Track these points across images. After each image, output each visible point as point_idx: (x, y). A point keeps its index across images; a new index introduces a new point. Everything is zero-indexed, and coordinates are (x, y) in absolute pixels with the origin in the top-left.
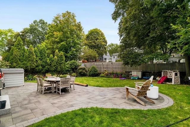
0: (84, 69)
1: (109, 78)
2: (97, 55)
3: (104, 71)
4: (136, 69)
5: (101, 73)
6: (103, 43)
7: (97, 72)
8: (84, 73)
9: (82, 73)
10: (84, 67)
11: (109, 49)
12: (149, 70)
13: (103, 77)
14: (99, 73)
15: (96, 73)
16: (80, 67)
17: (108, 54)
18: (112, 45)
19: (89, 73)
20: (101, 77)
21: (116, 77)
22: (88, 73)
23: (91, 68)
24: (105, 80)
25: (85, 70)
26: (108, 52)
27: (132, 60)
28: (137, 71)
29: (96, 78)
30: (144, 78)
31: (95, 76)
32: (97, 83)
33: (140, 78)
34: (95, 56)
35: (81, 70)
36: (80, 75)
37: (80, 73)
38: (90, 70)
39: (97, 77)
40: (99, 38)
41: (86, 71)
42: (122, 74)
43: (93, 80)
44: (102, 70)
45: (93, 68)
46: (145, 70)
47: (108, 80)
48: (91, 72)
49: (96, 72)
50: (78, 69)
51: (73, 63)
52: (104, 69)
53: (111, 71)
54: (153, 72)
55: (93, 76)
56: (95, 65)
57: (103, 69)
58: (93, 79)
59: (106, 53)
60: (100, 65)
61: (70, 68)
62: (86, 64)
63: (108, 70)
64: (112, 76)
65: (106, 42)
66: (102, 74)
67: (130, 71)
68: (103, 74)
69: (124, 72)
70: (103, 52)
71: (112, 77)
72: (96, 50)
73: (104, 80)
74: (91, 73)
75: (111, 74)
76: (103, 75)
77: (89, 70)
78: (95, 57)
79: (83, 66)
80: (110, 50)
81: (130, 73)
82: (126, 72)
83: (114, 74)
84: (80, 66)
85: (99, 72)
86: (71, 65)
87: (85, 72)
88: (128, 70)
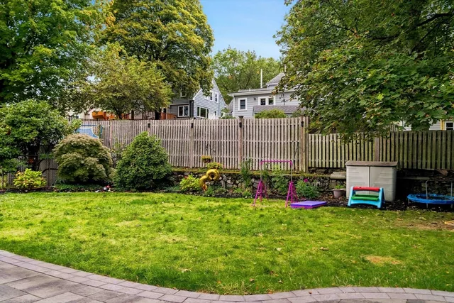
0: (92, 149)
1: (231, 203)
2: (165, 90)
3: (202, 165)
4: (363, 157)
5: (182, 173)
6: (196, 39)
7: (162, 169)
8: (91, 171)
9: (80, 172)
10: (97, 139)
11: (219, 72)
12: (426, 163)
13: (194, 191)
14: (173, 174)
15: (160, 174)
16: (71, 138)
17: (215, 91)
18: (234, 55)
19: (119, 172)
20: (183, 192)
21: (263, 196)
22: (114, 171)
23: (130, 147)
24: (210, 210)
25: (95, 155)
26: (213, 83)
27: (380, 97)
28: (371, 163)
29: (155, 196)
30: (412, 204)
31: (153, 189)
32: (163, 236)
33: (390, 203)
34: (157, 93)
35: (70, 157)
36: (68, 182)
37: (70, 169)
38: (124, 155)
39: (161, 195)
40: (175, 12)
41: (103, 161)
42: (295, 180)
43: (135, 216)
44: (192, 158)
45: (144, 143)
46: (406, 162)
47: (229, 216)
48: (128, 164)
49: (155, 165)
50: (56, 150)
51: (29, 113)
52: (198, 151)
53: (234, 162)
54: (445, 172)
55: (142, 189)
56: (152, 133)
57: (193, 155)
58: (138, 209)
59: (205, 83)
60: (182, 132)
61: (10, 140)
62: (105, 124)
63: (220, 160)
64: (243, 188)
65: (208, 37)
66: (190, 177)
67: (330, 162)
68: (196, 175)
69: (303, 167)
70: (195, 79)
71: (241, 196)
72: (159, 67)
73: (202, 210)
74: (132, 171)
75: (235, 178)
76: (196, 182)
77: (119, 157)
78: (155, 98)
79: (87, 133)
80: (222, 77)
81: (335, 175)
82: (312, 169)
83: (252, 176)
84: (70, 132)
85: (171, 165)
86: (13, 124)
87: (100, 167)
88: (320, 161)
